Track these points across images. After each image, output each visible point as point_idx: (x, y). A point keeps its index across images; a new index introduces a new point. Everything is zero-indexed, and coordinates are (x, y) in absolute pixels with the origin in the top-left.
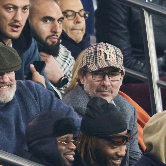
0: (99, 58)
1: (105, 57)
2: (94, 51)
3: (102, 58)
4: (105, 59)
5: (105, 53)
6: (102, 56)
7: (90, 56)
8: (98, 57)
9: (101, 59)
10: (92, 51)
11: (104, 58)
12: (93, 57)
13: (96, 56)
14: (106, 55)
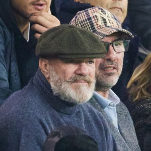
0: (97, 24)
1: (104, 22)
2: (86, 18)
3: (100, 24)
4: (106, 25)
5: (102, 18)
6: (100, 22)
7: (83, 25)
8: (95, 24)
9: (100, 26)
10: (84, 19)
11: (103, 24)
12: (88, 25)
13: (92, 24)
14: (104, 20)
